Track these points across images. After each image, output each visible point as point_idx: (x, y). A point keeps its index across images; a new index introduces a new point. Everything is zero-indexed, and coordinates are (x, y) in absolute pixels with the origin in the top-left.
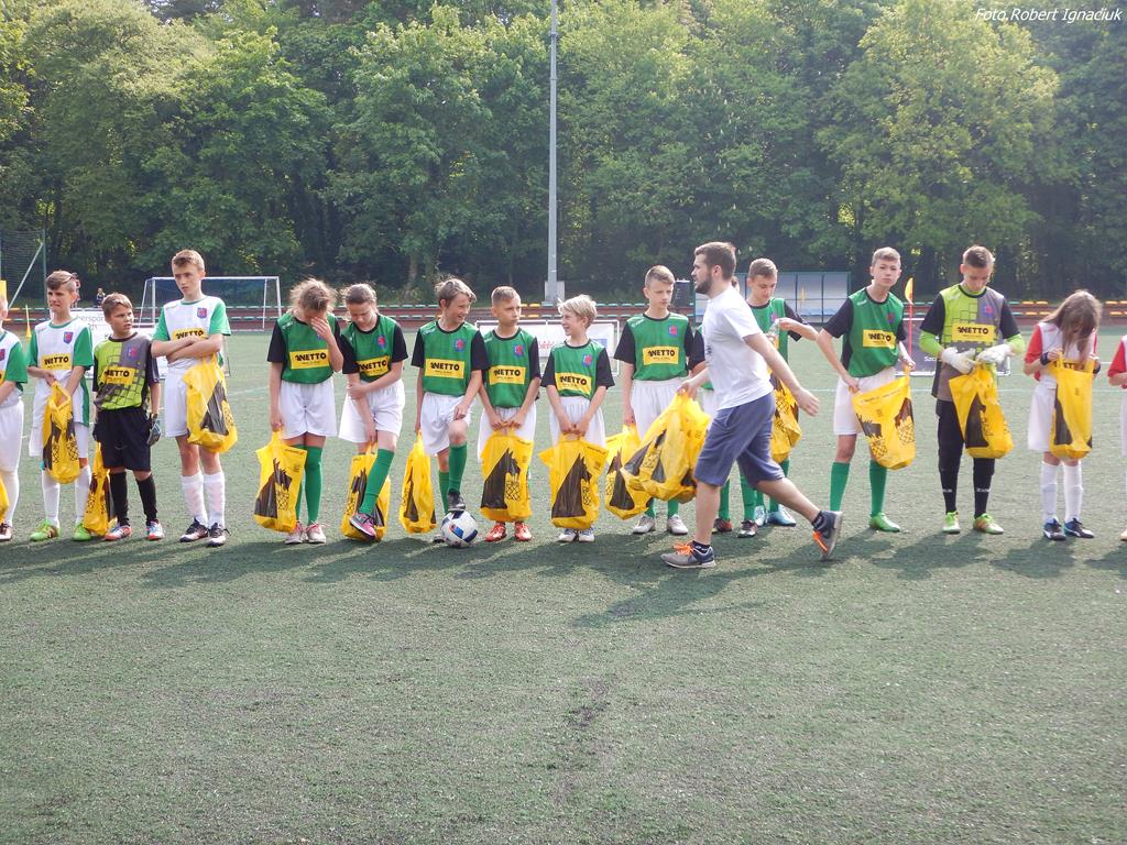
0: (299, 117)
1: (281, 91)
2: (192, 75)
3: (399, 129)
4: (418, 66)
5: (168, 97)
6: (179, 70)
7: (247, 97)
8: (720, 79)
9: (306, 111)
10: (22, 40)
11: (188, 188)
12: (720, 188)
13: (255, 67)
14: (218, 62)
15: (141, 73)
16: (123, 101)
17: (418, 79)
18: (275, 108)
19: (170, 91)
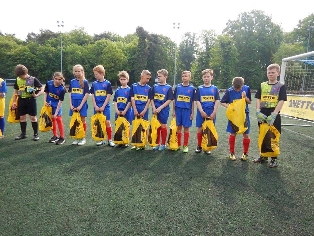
0: (29, 58)
4: (43, 52)
8: (85, 56)
16: (5, 55)
17: (43, 54)
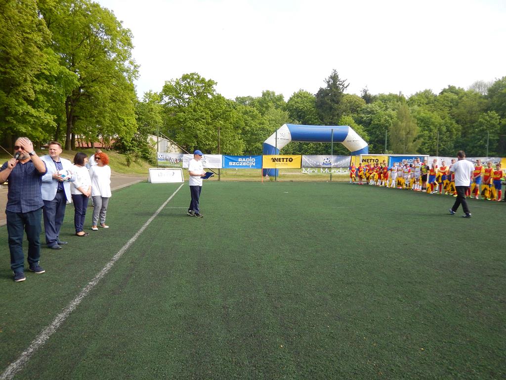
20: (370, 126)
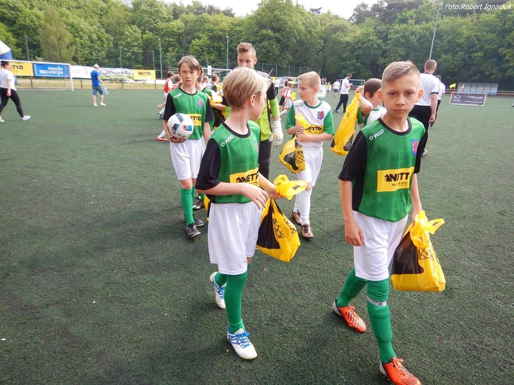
1: (372, 40)
2: (355, 37)
3: (396, 48)
5: (349, 41)
6: (352, 36)
7: (365, 42)
9: (377, 45)
10: (323, 30)
11: (350, 61)
12: (471, 62)
13: (368, 35)
14: (361, 34)
15: (345, 37)
18: (371, 44)
19: (350, 40)
20: (15, 25)
